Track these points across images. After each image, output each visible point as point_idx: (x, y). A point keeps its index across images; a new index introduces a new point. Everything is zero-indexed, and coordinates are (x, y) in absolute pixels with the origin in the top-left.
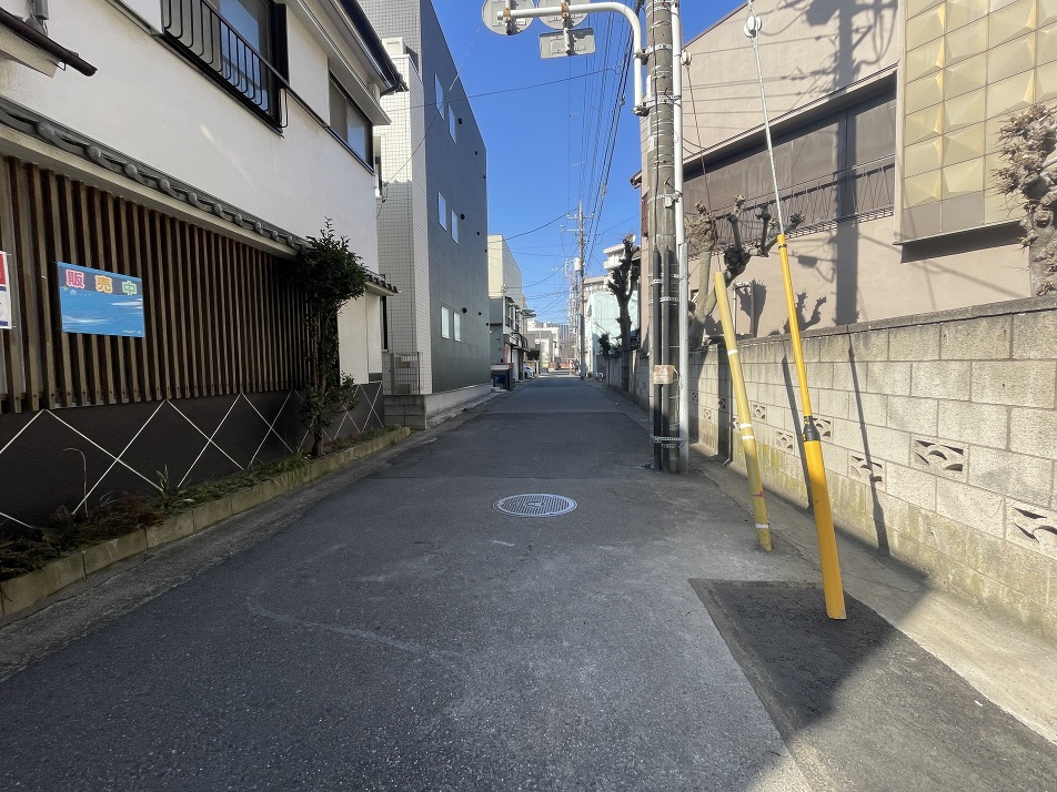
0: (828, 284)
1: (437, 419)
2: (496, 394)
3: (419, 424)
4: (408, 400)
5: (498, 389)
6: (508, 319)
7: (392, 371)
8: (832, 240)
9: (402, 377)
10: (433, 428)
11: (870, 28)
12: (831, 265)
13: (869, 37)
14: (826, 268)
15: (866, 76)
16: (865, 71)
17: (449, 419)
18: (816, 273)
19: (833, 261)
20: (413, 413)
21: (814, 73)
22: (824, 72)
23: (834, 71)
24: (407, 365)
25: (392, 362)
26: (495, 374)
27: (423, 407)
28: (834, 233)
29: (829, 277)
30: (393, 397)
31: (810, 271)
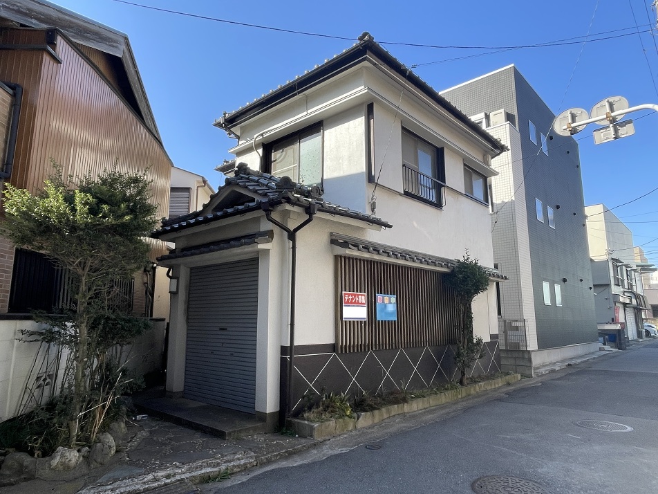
1: (543, 370)
2: (604, 353)
3: (527, 372)
4: (519, 354)
5: (607, 347)
6: (617, 279)
7: (505, 332)
9: (513, 337)
10: (539, 376)
17: (553, 371)
20: (523, 364)
24: (517, 328)
25: (505, 326)
26: (603, 333)
27: (530, 360)
30: (507, 351)
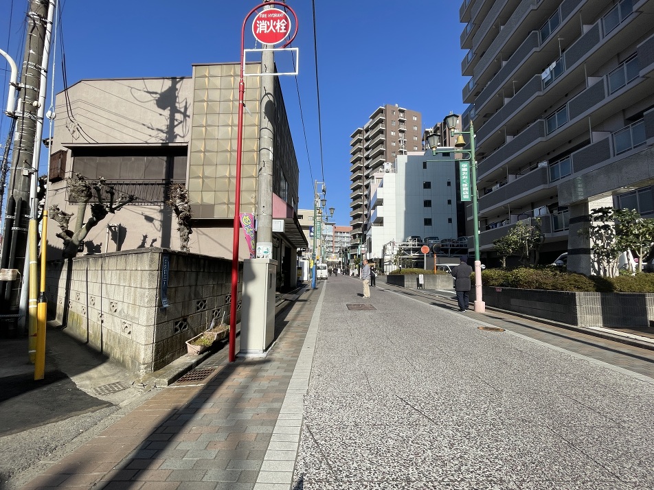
0: (158, 232)
8: (161, 211)
11: (181, 122)
12: (160, 223)
13: (181, 125)
14: (158, 224)
15: (179, 141)
16: (178, 140)
18: (153, 225)
19: (161, 221)
21: (158, 130)
22: (162, 131)
23: (166, 133)
28: (162, 208)
29: (159, 229)
31: (150, 224)
